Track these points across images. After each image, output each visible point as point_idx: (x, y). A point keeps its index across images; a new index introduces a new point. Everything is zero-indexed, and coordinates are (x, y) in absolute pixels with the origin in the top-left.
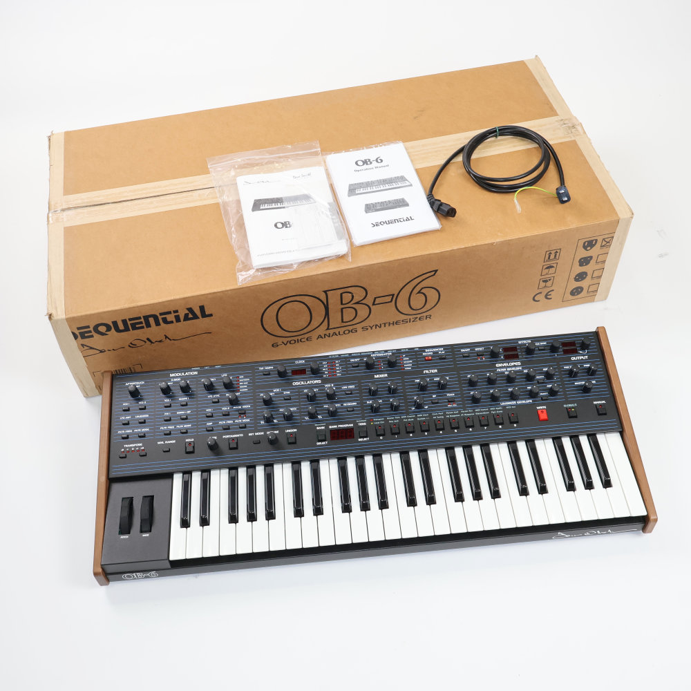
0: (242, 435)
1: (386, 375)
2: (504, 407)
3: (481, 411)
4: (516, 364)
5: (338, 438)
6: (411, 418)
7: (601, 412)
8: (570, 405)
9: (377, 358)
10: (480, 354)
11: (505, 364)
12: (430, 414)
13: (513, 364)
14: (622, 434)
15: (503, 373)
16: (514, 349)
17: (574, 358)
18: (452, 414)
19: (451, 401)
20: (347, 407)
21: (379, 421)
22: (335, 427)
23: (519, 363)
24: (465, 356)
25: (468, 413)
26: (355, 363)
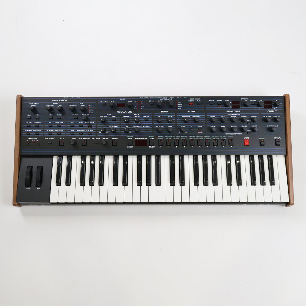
0: (89, 138)
1: (167, 111)
2: (227, 135)
3: (214, 137)
4: (237, 111)
5: (138, 145)
6: (178, 137)
7: (277, 143)
8: (262, 138)
9: (163, 101)
10: (219, 104)
11: (231, 111)
12: (188, 136)
13: (236, 111)
14: (286, 156)
15: (230, 116)
16: (238, 103)
17: (269, 111)
18: (199, 137)
19: (200, 130)
20: (145, 128)
21: (161, 137)
22: (138, 138)
23: (239, 111)
24: (211, 104)
25: (207, 137)
26: (151, 102)
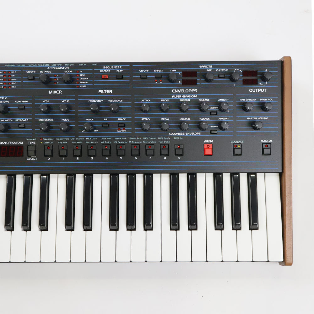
1: (60, 92)
2: (172, 137)
3: (147, 140)
4: (192, 91)
5: (7, 155)
6: (80, 141)
7: (265, 150)
8: (237, 142)
9: (53, 71)
10: (158, 77)
11: (181, 91)
12: (99, 138)
13: (189, 91)
14: (281, 175)
15: (178, 100)
16: (194, 74)
17: (252, 90)
18: (120, 140)
19: (122, 126)
20: (20, 123)
21: (48, 140)
22: (6, 143)
23: (196, 91)
24: (144, 77)
25: (135, 140)
26: (30, 75)
